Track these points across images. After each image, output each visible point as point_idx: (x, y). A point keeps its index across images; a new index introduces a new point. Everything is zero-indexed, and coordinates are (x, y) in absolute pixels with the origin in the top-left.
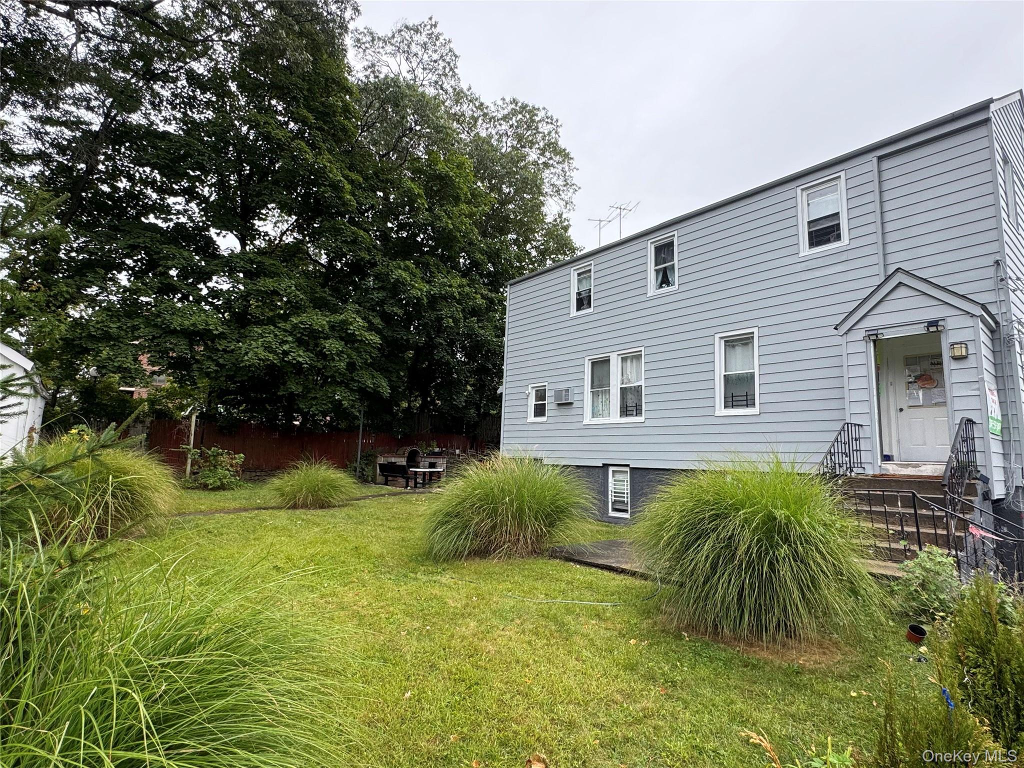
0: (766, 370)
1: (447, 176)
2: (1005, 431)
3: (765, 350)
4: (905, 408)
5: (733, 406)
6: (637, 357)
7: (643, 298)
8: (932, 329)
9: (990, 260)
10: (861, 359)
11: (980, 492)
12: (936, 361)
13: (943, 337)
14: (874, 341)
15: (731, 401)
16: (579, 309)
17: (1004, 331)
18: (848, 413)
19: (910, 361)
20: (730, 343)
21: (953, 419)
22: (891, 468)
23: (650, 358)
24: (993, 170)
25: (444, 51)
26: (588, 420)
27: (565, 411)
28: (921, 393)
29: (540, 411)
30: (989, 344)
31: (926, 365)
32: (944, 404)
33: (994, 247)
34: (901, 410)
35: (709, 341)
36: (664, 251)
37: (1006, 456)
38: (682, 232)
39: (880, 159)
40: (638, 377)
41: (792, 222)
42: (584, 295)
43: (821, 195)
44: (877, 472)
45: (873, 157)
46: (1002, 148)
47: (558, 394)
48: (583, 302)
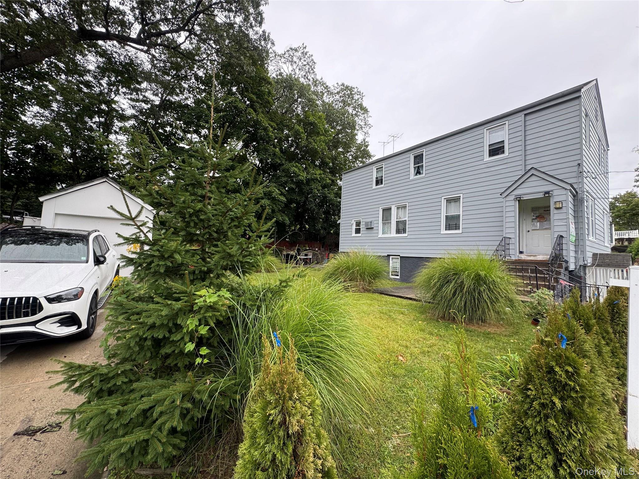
0: (465, 213)
1: (314, 122)
2: (577, 241)
3: (465, 204)
4: (530, 230)
5: (449, 229)
6: (405, 207)
7: (408, 180)
8: (547, 195)
9: (576, 163)
10: (512, 209)
11: (564, 267)
12: (546, 209)
13: (551, 199)
14: (519, 201)
15: (448, 227)
16: (377, 185)
17: (580, 196)
18: (504, 232)
19: (534, 209)
20: (449, 201)
21: (554, 234)
22: (523, 257)
23: (410, 208)
24: (580, 120)
25: (309, 60)
26: (380, 235)
27: (370, 231)
28: (538, 224)
29: (358, 231)
30: (572, 201)
31: (542, 211)
32: (549, 229)
33: (578, 157)
34: (529, 231)
35: (439, 200)
36: (419, 159)
37: (576, 252)
38: (428, 149)
39: (526, 115)
40: (405, 216)
41: (481, 145)
42: (379, 178)
43: (496, 132)
44: (517, 258)
45: (522, 114)
46: (585, 109)
47: (367, 224)
48: (379, 182)
